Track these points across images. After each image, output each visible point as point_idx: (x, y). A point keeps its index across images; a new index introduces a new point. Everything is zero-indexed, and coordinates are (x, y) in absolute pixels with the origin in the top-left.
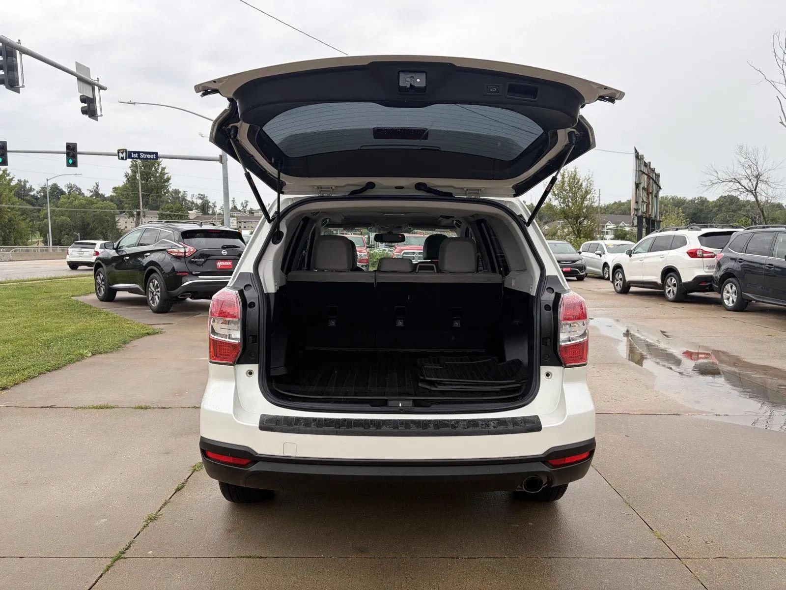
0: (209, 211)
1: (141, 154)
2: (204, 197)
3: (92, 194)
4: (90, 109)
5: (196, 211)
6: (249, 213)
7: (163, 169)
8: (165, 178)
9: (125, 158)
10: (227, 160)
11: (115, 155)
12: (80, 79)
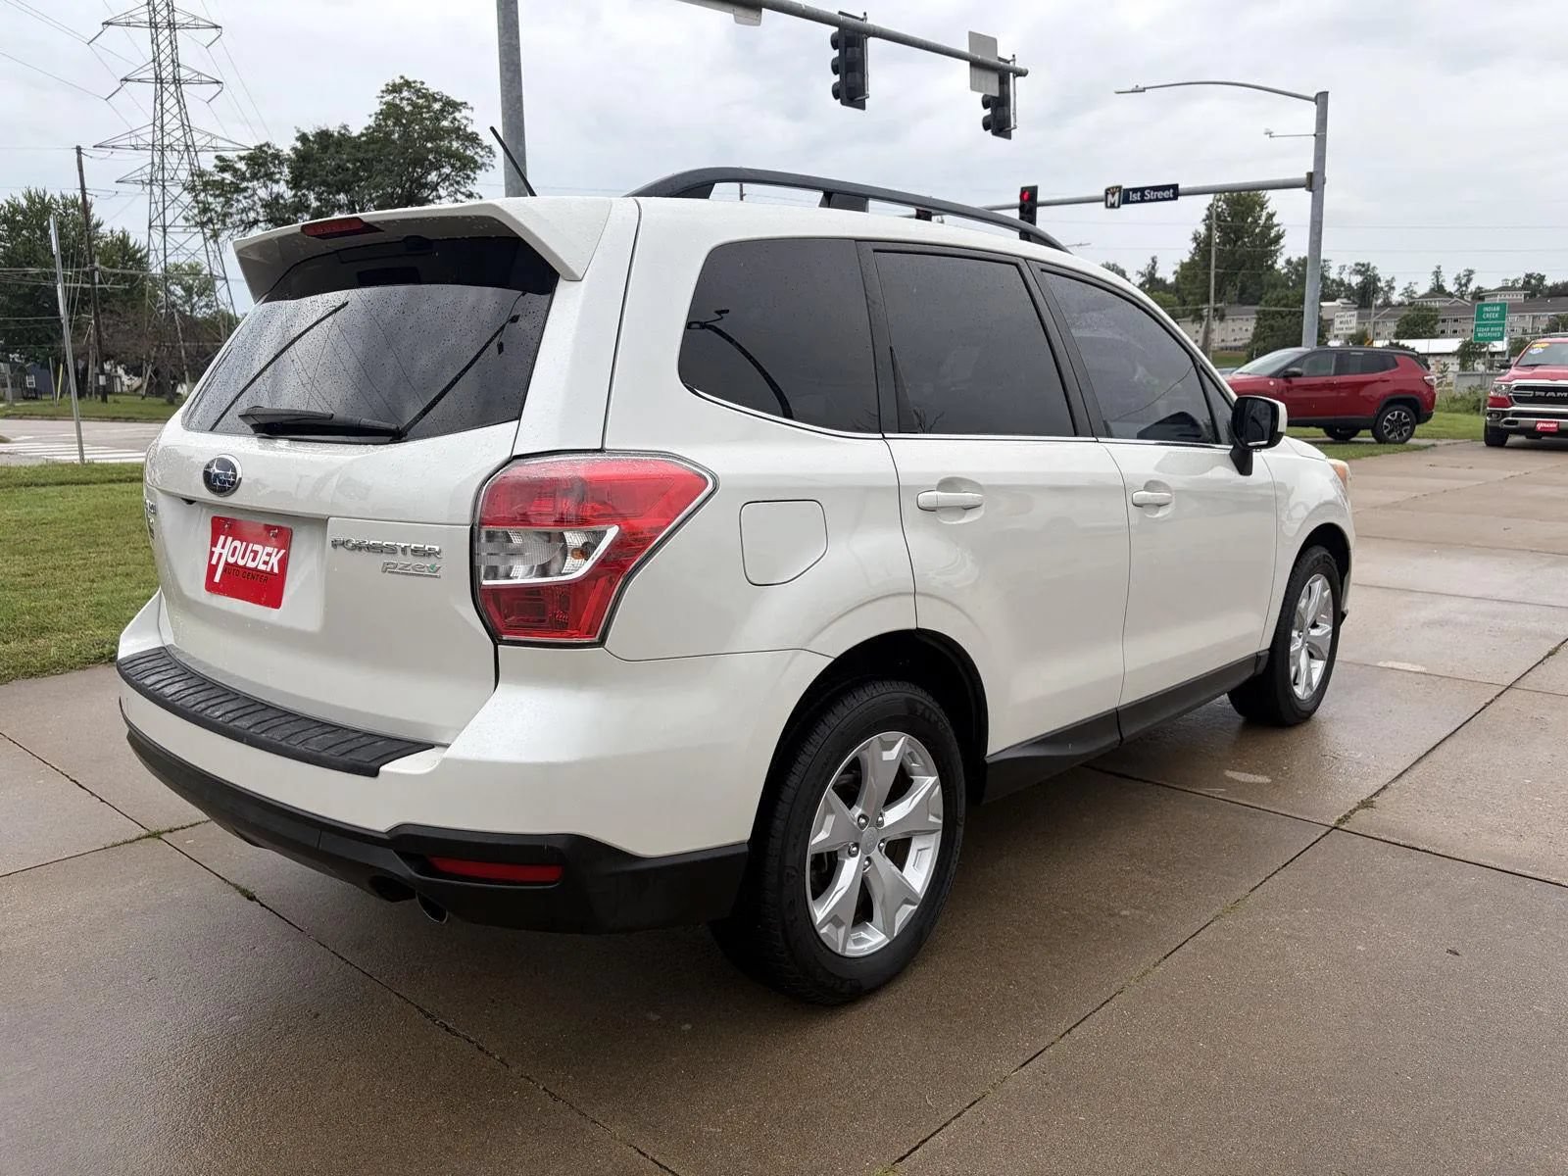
0: (1377, 299)
1: (1146, 193)
2: (1368, 270)
3: (1144, 279)
4: (999, 121)
5: (1345, 301)
6: (1473, 298)
7: (1271, 216)
8: (1272, 235)
9: (1116, 205)
10: (1324, 183)
11: (1101, 201)
12: (975, 64)
